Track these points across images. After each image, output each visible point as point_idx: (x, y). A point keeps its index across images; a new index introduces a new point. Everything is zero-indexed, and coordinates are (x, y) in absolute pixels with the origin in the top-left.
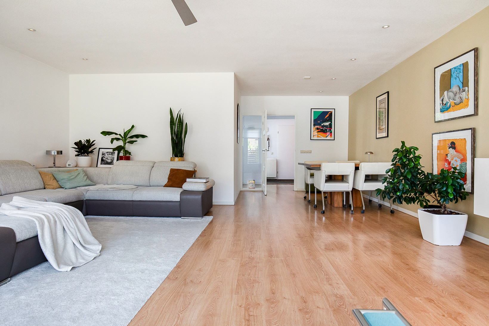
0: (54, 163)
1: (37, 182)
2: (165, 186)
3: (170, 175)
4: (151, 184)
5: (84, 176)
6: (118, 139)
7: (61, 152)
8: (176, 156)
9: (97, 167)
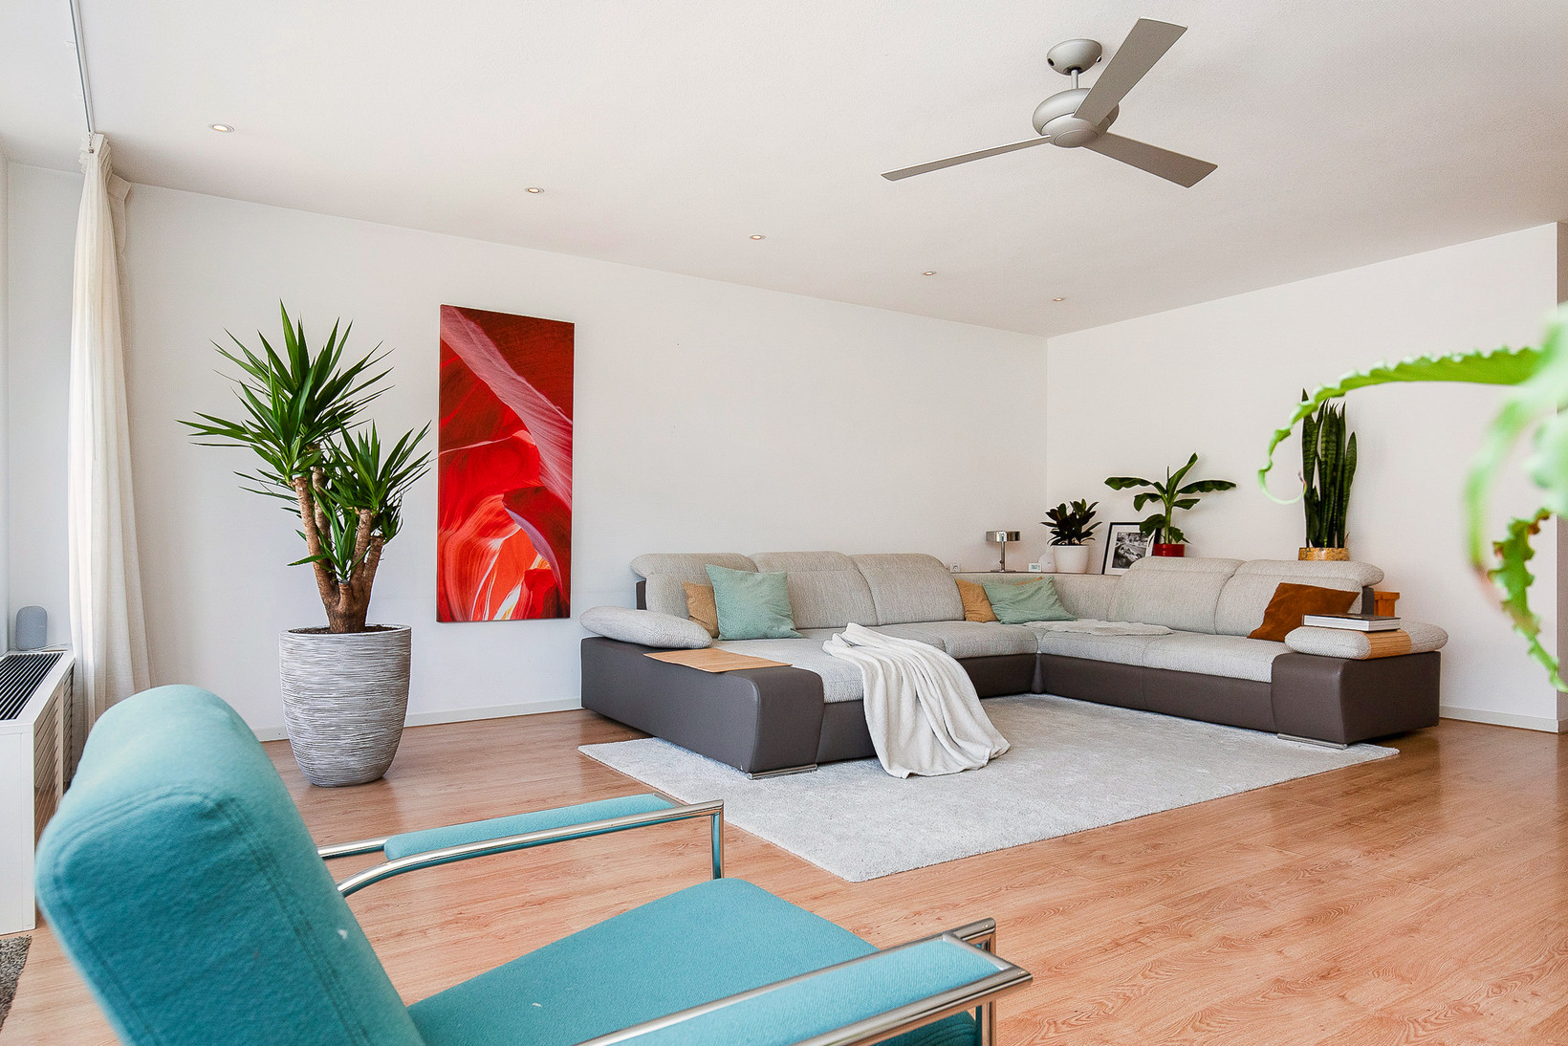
0: (1002, 562)
1: (949, 605)
2: (1248, 637)
3: (1274, 604)
4: (1219, 629)
5: (1051, 594)
6: (1153, 497)
7: (1017, 534)
8: (1318, 544)
9: (1103, 573)
